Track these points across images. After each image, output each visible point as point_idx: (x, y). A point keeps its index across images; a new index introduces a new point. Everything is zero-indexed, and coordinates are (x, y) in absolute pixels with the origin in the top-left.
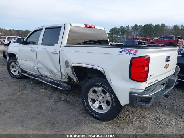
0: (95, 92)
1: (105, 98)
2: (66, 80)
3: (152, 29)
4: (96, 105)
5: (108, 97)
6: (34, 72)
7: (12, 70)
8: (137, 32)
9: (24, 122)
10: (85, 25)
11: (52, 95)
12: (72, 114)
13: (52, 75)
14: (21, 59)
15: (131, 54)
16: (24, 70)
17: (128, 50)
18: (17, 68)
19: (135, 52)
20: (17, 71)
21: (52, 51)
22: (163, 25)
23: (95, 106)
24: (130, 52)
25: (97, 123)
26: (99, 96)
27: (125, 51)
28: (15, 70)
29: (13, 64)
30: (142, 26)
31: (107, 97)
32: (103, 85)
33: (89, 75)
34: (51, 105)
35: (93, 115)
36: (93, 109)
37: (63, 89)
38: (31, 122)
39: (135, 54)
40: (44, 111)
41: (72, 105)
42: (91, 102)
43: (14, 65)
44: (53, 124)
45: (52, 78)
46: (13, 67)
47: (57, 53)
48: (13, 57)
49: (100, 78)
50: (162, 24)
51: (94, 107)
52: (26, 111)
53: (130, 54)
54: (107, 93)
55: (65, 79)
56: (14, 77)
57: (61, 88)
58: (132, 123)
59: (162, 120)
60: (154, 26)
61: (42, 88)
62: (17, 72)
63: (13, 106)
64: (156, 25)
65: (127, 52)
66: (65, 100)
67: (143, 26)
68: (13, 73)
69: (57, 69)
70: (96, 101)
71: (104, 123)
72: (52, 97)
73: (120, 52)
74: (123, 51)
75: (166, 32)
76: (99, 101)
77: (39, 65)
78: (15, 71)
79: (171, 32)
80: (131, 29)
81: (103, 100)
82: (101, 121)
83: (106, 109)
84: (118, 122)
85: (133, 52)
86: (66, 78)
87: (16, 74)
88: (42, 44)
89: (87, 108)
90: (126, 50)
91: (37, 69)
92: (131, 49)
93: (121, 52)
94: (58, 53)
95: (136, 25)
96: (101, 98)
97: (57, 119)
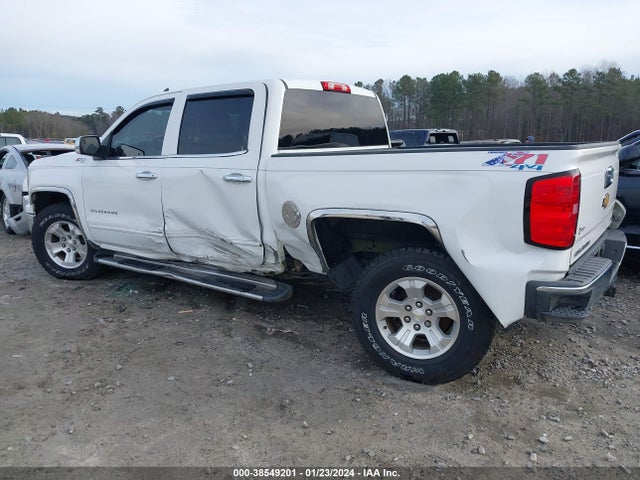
0: (399, 295)
1: (434, 312)
2: (279, 269)
3: (460, 89)
4: (406, 335)
5: (448, 306)
6: (150, 251)
7: (53, 250)
8: (409, 101)
9: (186, 410)
10: (323, 84)
11: (228, 321)
12: (324, 372)
13: (226, 257)
14: (92, 211)
15: (526, 169)
16: (103, 246)
17: (513, 158)
18: (70, 242)
19: (537, 162)
20: (73, 252)
21: (227, 173)
22: (494, 77)
23: (402, 341)
24: (521, 161)
25: (415, 391)
26: (414, 306)
27: (506, 158)
28: (65, 250)
29: (55, 228)
30: (425, 79)
31: (443, 307)
32: (431, 271)
33: (360, 246)
34: (243, 352)
35: (398, 368)
36: (397, 348)
37: (268, 299)
38: (208, 408)
39: (539, 168)
40: (228, 373)
41: (310, 345)
42: (385, 328)
43: (58, 234)
44: (282, 407)
45: (222, 265)
46: (55, 239)
47: (249, 179)
48: (54, 206)
49: (419, 250)
50: (492, 73)
51: (398, 343)
52: (172, 378)
53: (521, 168)
54: (444, 296)
55: (276, 263)
56: (63, 274)
57: (261, 297)
58: (517, 381)
59: (597, 363)
60: (466, 78)
61: (182, 305)
62: (70, 257)
63: (119, 367)
64: (470, 76)
65: (512, 162)
66: (277, 334)
67: (429, 80)
68: (57, 260)
69: (246, 234)
70: (404, 323)
71: (437, 388)
72: (230, 329)
73: (489, 163)
74: (496, 159)
75: (504, 100)
76: (413, 323)
77: (173, 226)
78: (62, 255)
79: (521, 98)
80: (390, 92)
81: (428, 318)
82: (426, 384)
83: (440, 344)
84: (476, 383)
85: (531, 161)
86: (280, 261)
87: (68, 264)
88: (178, 153)
89: (375, 347)
90: (509, 155)
91: (163, 241)
92: (525, 152)
93: (491, 163)
94: (254, 180)
95: (406, 79)
96: (419, 312)
97: (285, 390)
